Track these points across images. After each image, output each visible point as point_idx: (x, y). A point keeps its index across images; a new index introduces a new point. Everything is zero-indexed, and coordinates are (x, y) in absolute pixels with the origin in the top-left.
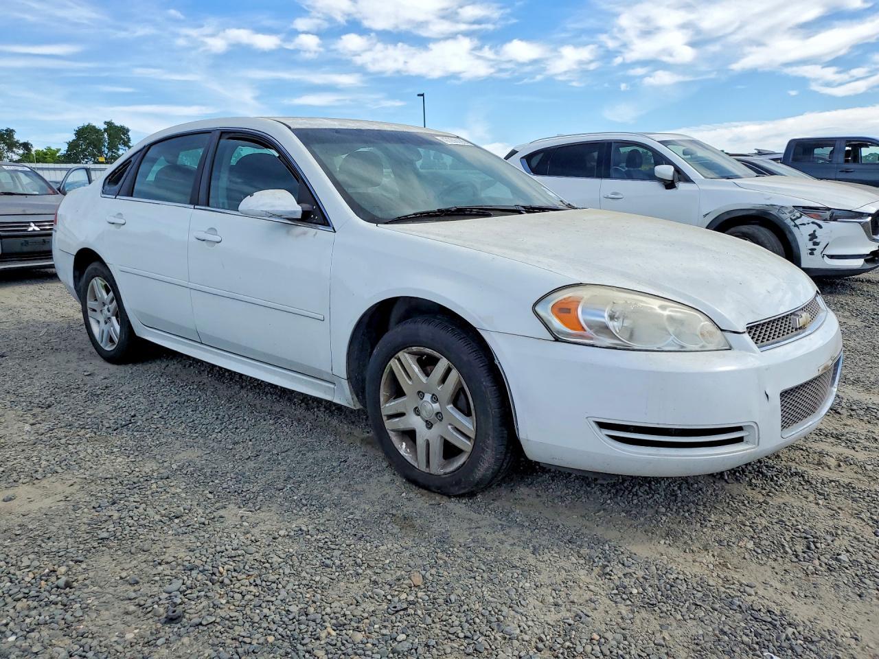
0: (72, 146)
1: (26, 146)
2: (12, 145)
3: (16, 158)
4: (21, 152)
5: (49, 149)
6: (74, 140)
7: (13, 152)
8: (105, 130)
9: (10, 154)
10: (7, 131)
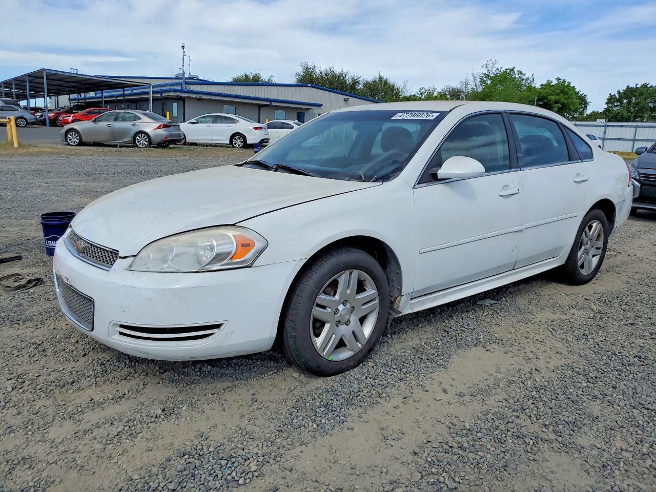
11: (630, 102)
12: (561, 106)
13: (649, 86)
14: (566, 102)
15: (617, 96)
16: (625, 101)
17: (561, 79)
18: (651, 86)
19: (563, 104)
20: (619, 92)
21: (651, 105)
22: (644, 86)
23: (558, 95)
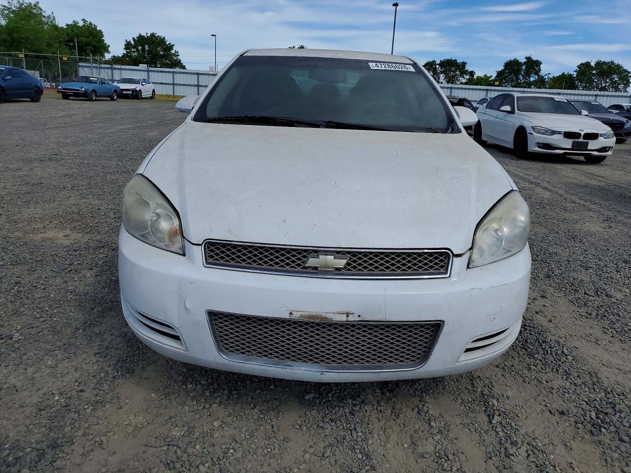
0: (500, 74)
1: (472, 73)
2: (463, 72)
3: (464, 81)
4: (468, 77)
5: (486, 76)
6: (502, 70)
7: (463, 77)
8: (525, 63)
9: (461, 79)
10: (462, 63)
11: (143, 49)
12: (93, 48)
13: (156, 35)
14: (97, 45)
15: (132, 42)
16: (140, 48)
17: (87, 21)
18: (158, 36)
19: (94, 47)
20: (134, 39)
21: (161, 53)
22: (153, 35)
23: (88, 37)
